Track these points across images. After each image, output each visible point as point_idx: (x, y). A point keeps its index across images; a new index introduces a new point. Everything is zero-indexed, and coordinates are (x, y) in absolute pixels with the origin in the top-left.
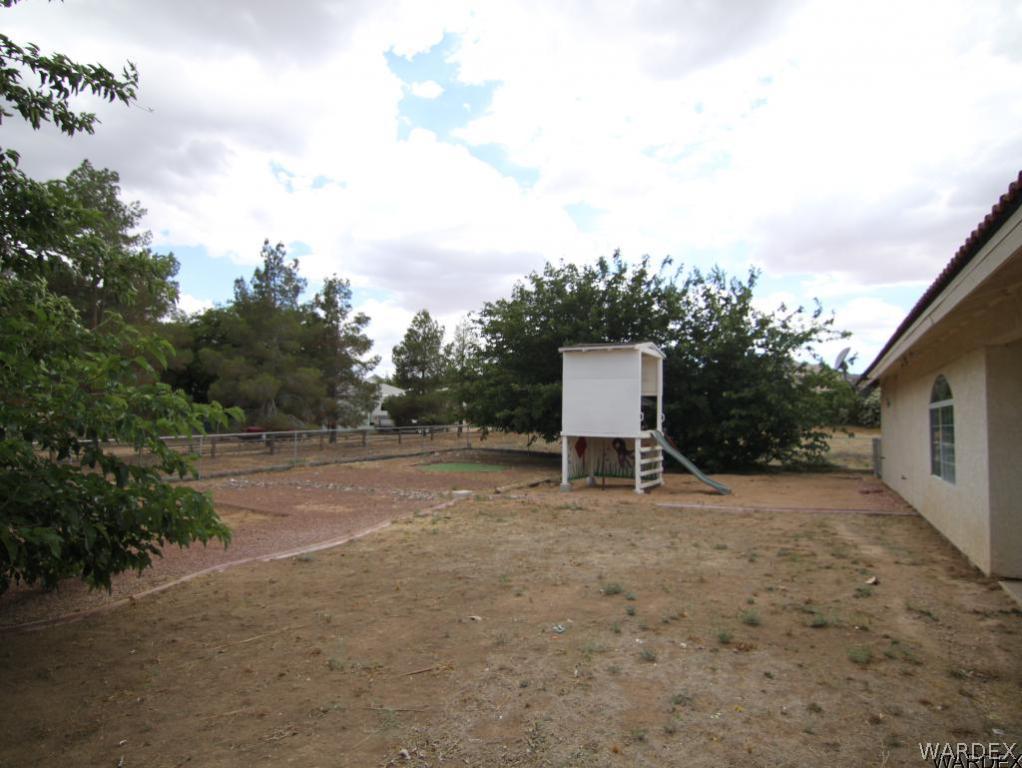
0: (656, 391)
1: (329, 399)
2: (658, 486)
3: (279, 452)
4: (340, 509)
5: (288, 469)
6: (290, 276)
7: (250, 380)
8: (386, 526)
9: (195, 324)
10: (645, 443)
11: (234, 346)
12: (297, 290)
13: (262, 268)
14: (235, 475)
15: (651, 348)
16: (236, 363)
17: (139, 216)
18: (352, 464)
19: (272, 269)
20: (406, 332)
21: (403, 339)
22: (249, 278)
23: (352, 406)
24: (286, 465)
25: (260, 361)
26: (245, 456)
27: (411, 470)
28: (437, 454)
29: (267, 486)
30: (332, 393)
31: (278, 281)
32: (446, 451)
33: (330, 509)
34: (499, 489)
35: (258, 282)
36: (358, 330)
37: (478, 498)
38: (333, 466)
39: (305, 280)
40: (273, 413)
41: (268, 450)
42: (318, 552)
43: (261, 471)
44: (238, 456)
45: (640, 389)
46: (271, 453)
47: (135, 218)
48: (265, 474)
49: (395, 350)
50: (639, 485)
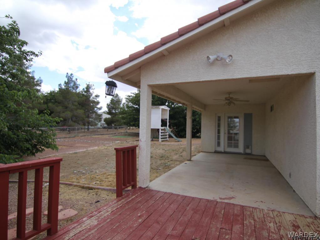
0: (167, 117)
1: (87, 119)
2: (167, 140)
3: (72, 133)
4: (86, 145)
5: (74, 137)
6: (75, 84)
7: (63, 113)
8: (96, 148)
9: (46, 96)
10: (162, 130)
11: (59, 103)
12: (77, 87)
13: (67, 81)
14: (59, 138)
15: (165, 107)
16: (59, 108)
17: (31, 66)
18: (92, 136)
19: (70, 81)
20: (111, 99)
21: (110, 101)
22: (63, 83)
23: (94, 121)
24: (74, 136)
25: (66, 108)
26: (62, 134)
27: (107, 137)
28: (117, 134)
29: (68, 141)
30: (88, 117)
31: (72, 84)
32: (119, 133)
33: (84, 145)
34: (127, 141)
35: (65, 85)
36: (96, 99)
37: (121, 143)
38: (87, 136)
39: (79, 85)
40: (70, 122)
41: (69, 132)
42: (79, 152)
43: (67, 137)
44: (60, 134)
45: (161, 117)
46: (70, 133)
47: (29, 67)
48: (68, 138)
49: (107, 104)
50: (160, 140)
